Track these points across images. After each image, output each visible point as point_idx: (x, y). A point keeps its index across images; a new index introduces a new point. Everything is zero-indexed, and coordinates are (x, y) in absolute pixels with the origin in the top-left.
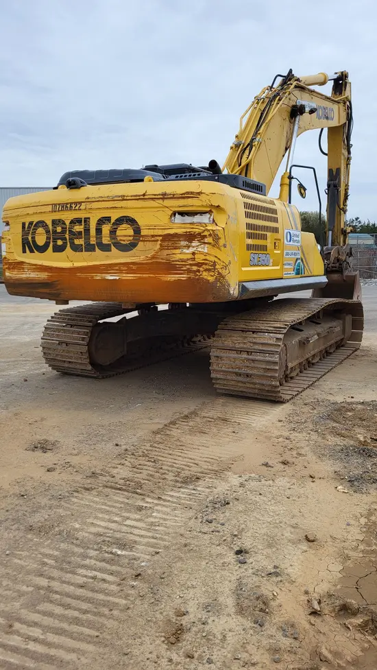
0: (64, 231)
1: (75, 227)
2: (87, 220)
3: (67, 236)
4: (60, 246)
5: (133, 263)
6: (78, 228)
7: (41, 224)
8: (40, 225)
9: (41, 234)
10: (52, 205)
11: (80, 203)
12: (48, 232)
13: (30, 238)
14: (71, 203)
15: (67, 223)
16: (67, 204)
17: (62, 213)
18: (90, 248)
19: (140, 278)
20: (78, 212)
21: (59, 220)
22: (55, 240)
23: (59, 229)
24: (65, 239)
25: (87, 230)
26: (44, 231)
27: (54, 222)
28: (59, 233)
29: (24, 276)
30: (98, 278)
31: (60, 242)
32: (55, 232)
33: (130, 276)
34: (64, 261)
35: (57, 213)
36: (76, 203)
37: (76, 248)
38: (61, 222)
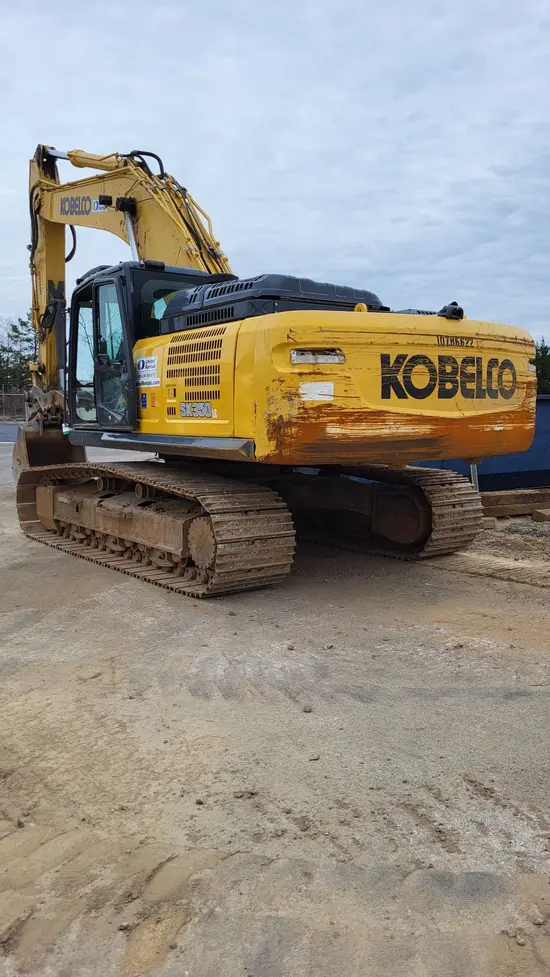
0: (454, 372)
1: (468, 368)
2: (479, 360)
3: (458, 378)
4: (449, 390)
5: (512, 412)
6: (471, 369)
7: (421, 359)
8: (421, 361)
9: (421, 373)
10: (437, 336)
11: (472, 339)
12: (432, 371)
13: (400, 378)
14: (462, 338)
15: (459, 361)
16: (457, 338)
17: (452, 348)
18: (481, 394)
19: (516, 428)
20: (471, 350)
21: (449, 358)
22: (443, 382)
23: (449, 369)
24: (456, 382)
25: (480, 372)
26: (426, 370)
27: (441, 359)
28: (449, 374)
29: (387, 431)
30: (488, 429)
31: (449, 386)
32: (443, 372)
33: (509, 427)
34: (452, 410)
35: (446, 348)
36: (468, 339)
37: (467, 394)
38: (451, 360)
